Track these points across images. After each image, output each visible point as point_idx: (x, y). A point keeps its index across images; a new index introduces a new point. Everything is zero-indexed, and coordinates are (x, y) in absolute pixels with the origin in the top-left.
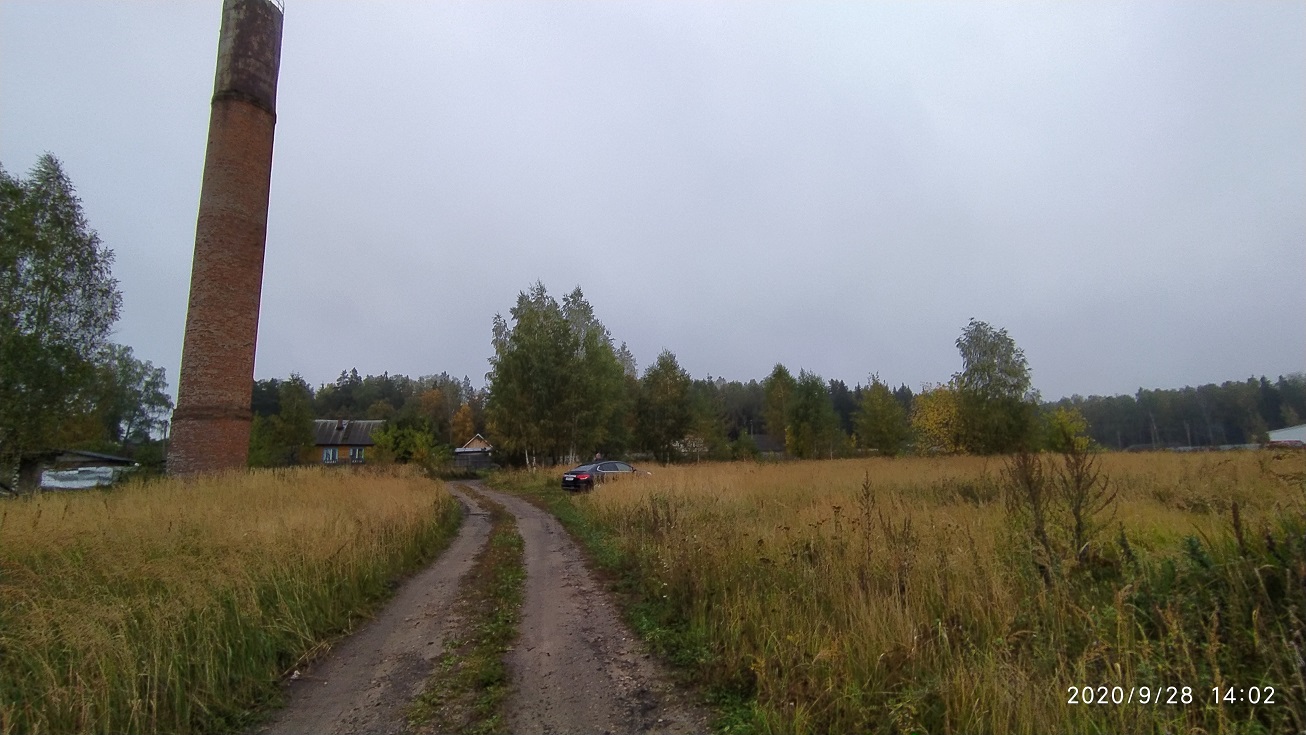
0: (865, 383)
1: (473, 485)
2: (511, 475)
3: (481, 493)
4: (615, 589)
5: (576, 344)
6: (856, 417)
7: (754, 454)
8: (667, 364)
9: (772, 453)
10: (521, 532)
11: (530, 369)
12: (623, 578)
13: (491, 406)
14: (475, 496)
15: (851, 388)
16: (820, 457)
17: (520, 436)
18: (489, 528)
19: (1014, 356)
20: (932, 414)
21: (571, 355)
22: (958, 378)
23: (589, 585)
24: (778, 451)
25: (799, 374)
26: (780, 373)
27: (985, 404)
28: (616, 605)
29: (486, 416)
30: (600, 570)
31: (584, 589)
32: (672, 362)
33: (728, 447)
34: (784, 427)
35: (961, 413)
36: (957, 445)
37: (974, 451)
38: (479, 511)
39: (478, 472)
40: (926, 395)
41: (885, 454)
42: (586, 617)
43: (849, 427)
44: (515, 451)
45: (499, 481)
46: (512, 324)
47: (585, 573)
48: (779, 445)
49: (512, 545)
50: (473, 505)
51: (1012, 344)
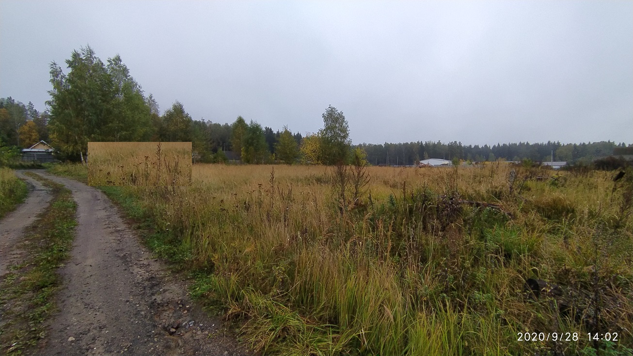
0: (282, 130)
1: (39, 173)
2: (70, 167)
3: (46, 177)
4: (139, 228)
5: (117, 90)
6: (276, 145)
7: (225, 161)
8: (178, 110)
9: (234, 160)
10: (76, 200)
11: (82, 102)
12: (144, 222)
13: (52, 123)
14: (41, 179)
15: (275, 132)
16: (257, 163)
17: (76, 143)
18: (50, 198)
19: (344, 124)
20: (309, 146)
21: (114, 97)
22: (321, 131)
23: (122, 227)
24: (238, 160)
25: (250, 122)
26: (241, 121)
27: (331, 144)
28: (139, 236)
29: (49, 130)
30: (130, 218)
31: (119, 229)
32: (181, 108)
33: (212, 156)
34: (240, 148)
35: (321, 147)
36: (318, 161)
37: (324, 164)
38: (43, 188)
39: (43, 164)
40: (307, 138)
41: (287, 163)
42: (119, 244)
43: (272, 150)
44: (73, 153)
45: (60, 170)
46: (67, 71)
47: (120, 220)
48: (238, 157)
49: (68, 207)
50: (39, 185)
51: (344, 119)
